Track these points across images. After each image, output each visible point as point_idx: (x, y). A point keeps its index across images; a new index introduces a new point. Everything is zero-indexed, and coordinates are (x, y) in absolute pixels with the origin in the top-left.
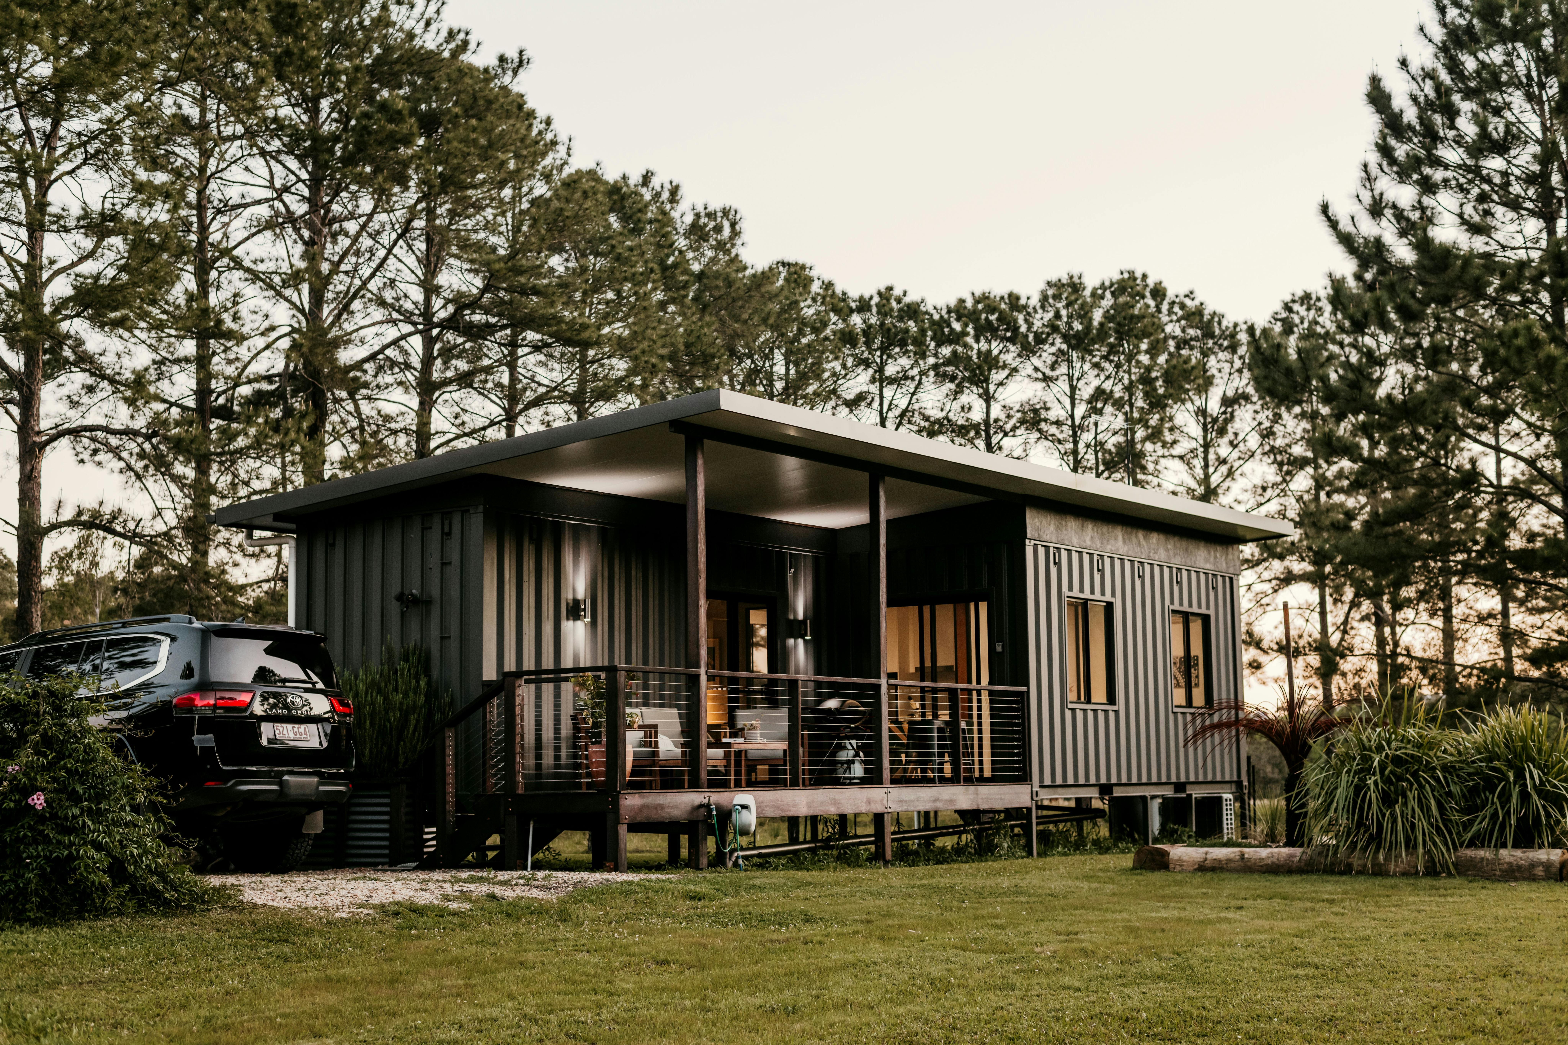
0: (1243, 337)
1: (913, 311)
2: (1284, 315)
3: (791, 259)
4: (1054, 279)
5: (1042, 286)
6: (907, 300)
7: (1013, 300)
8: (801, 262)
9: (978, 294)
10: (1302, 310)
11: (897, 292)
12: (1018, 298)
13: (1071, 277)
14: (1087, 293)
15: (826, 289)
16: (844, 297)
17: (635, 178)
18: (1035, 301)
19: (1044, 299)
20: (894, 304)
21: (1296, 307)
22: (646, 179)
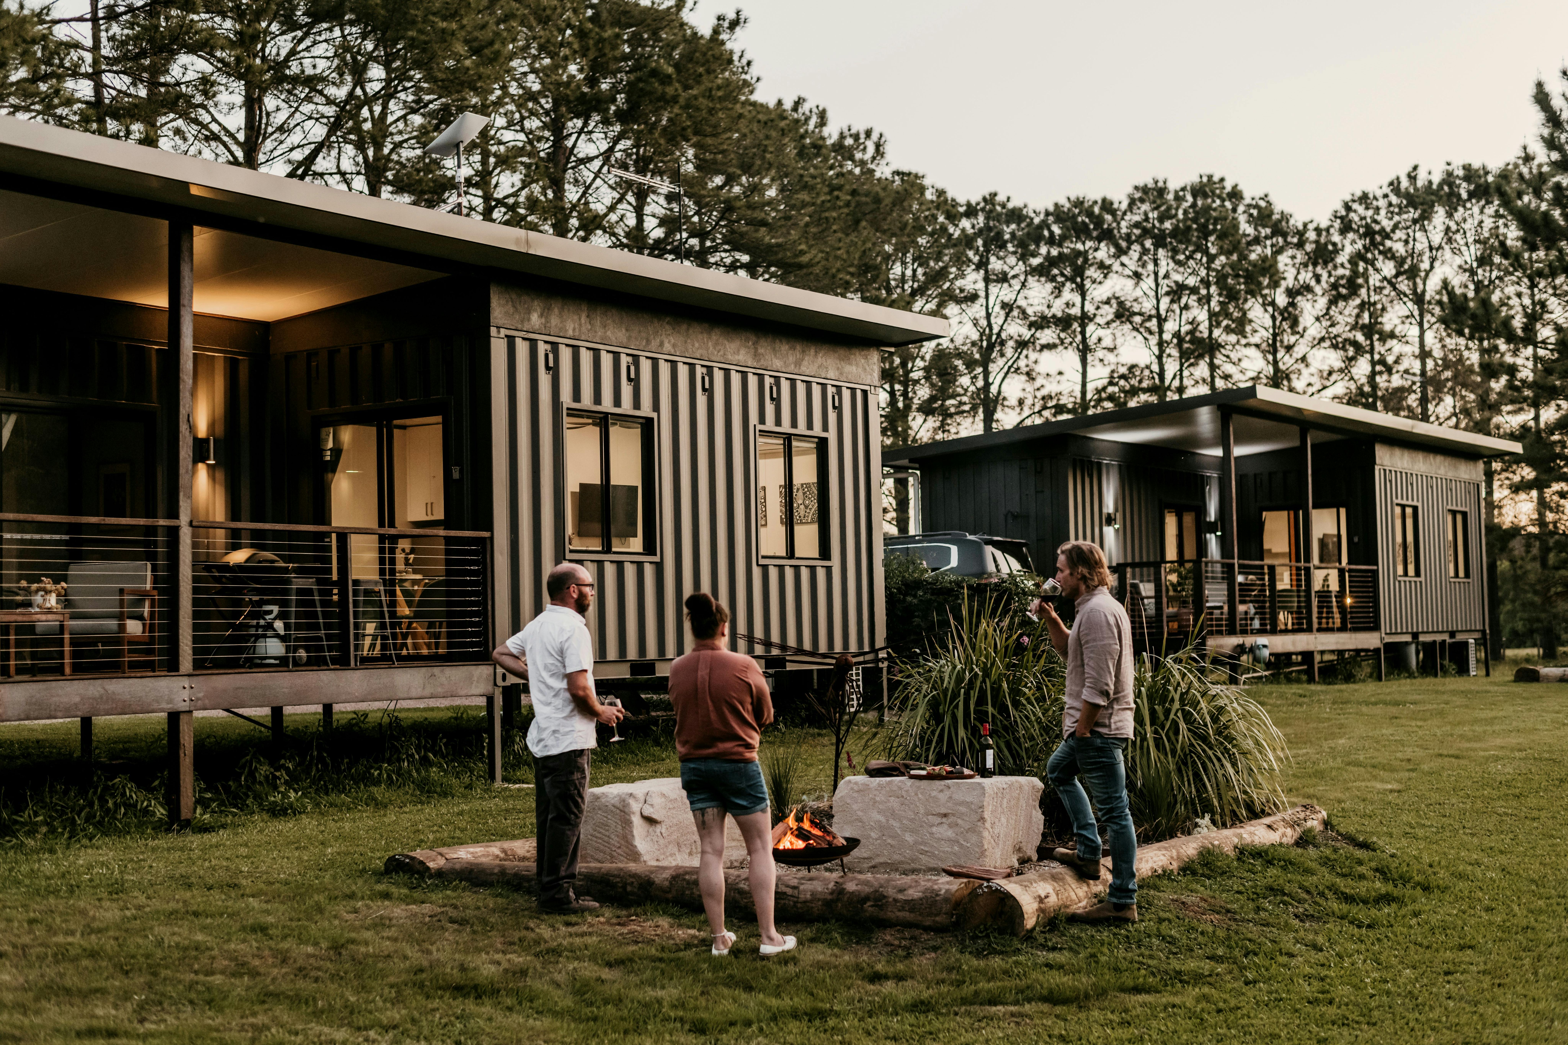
0: (1311, 235)
1: (1016, 215)
2: (1344, 213)
3: (905, 169)
4: (1141, 184)
5: (1130, 190)
6: (1010, 206)
7: (1107, 205)
8: (914, 171)
9: (1073, 198)
10: (1360, 209)
11: (1000, 198)
12: (1112, 203)
13: (1156, 182)
14: (1170, 197)
15: (939, 197)
16: (955, 204)
17: (788, 105)
18: (1124, 206)
19: (1132, 202)
20: (999, 208)
21: (1355, 206)
22: (797, 104)
